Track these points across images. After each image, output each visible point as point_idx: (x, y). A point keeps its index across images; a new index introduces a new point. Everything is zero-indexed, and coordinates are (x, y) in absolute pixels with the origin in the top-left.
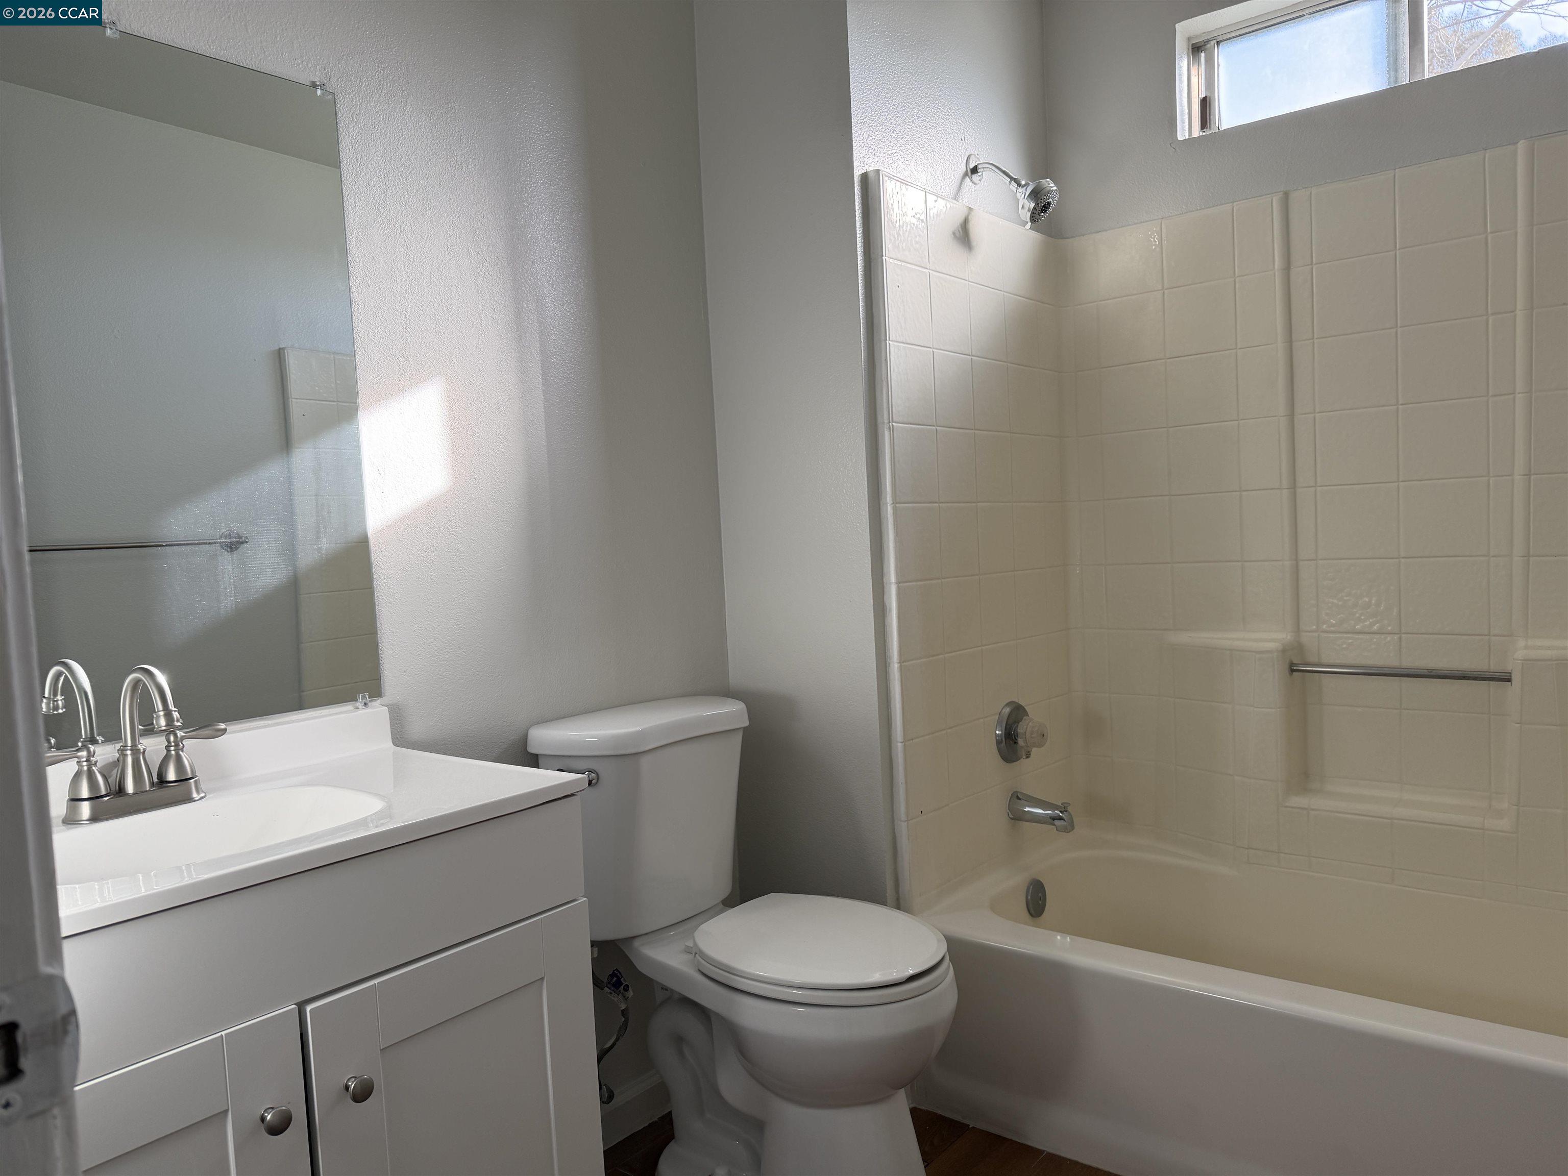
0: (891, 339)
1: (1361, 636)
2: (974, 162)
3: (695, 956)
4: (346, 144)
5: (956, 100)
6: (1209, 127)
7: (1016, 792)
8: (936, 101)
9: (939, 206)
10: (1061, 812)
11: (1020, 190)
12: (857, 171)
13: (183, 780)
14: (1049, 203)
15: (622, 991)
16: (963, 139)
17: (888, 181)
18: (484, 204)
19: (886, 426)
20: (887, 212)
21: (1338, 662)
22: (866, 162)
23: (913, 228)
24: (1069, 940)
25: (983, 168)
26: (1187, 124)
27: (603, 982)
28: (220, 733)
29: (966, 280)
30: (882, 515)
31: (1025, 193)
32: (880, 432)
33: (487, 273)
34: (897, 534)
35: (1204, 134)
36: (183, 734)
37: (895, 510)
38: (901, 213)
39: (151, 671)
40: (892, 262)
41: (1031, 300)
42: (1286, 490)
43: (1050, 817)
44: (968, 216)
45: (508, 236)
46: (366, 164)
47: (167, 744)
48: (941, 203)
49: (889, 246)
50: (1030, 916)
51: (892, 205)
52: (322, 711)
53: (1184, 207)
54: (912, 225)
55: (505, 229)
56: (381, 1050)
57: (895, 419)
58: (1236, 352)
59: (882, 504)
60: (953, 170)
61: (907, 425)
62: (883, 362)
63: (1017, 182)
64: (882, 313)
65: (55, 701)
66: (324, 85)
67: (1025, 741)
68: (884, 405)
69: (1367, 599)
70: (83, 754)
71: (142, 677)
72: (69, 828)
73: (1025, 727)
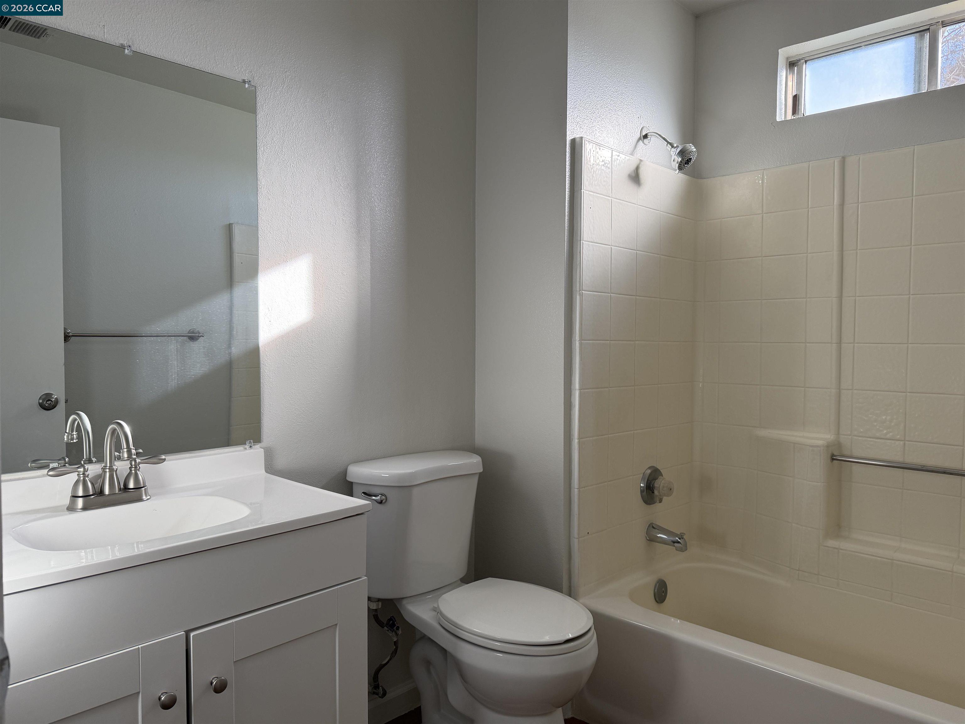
0: (584, 240)
1: (879, 440)
2: (645, 131)
3: (437, 614)
5: (636, 93)
6: (798, 113)
7: (652, 524)
8: (623, 94)
9: (620, 159)
10: (679, 538)
11: (673, 149)
12: (569, 138)
13: (138, 488)
14: (691, 159)
15: (395, 630)
16: (639, 117)
17: (588, 144)
18: (342, 152)
19: (578, 293)
20: (586, 163)
21: (864, 456)
22: (575, 132)
23: (602, 172)
25: (651, 135)
26: (783, 110)
27: (384, 623)
28: (161, 461)
29: (636, 204)
30: (572, 347)
31: (676, 152)
32: (574, 296)
33: (341, 193)
34: (581, 359)
35: (794, 118)
36: (140, 461)
37: (581, 344)
38: (595, 163)
39: (122, 425)
40: (587, 193)
41: (679, 216)
42: (835, 344)
43: (672, 541)
44: (639, 165)
45: (355, 171)
46: (272, 128)
47: (130, 466)
48: (623, 156)
49: (586, 183)
50: (656, 603)
51: (590, 158)
52: (224, 450)
53: (779, 163)
55: (354, 167)
56: (234, 662)
57: (584, 288)
58: (807, 255)
59: (573, 340)
60: (631, 136)
61: (592, 293)
62: (578, 253)
63: (671, 145)
64: (579, 224)
65: (71, 435)
66: (250, 81)
67: (659, 492)
68: (578, 280)
69: (884, 417)
70: (82, 470)
71: (117, 428)
72: (70, 514)
73: (659, 483)
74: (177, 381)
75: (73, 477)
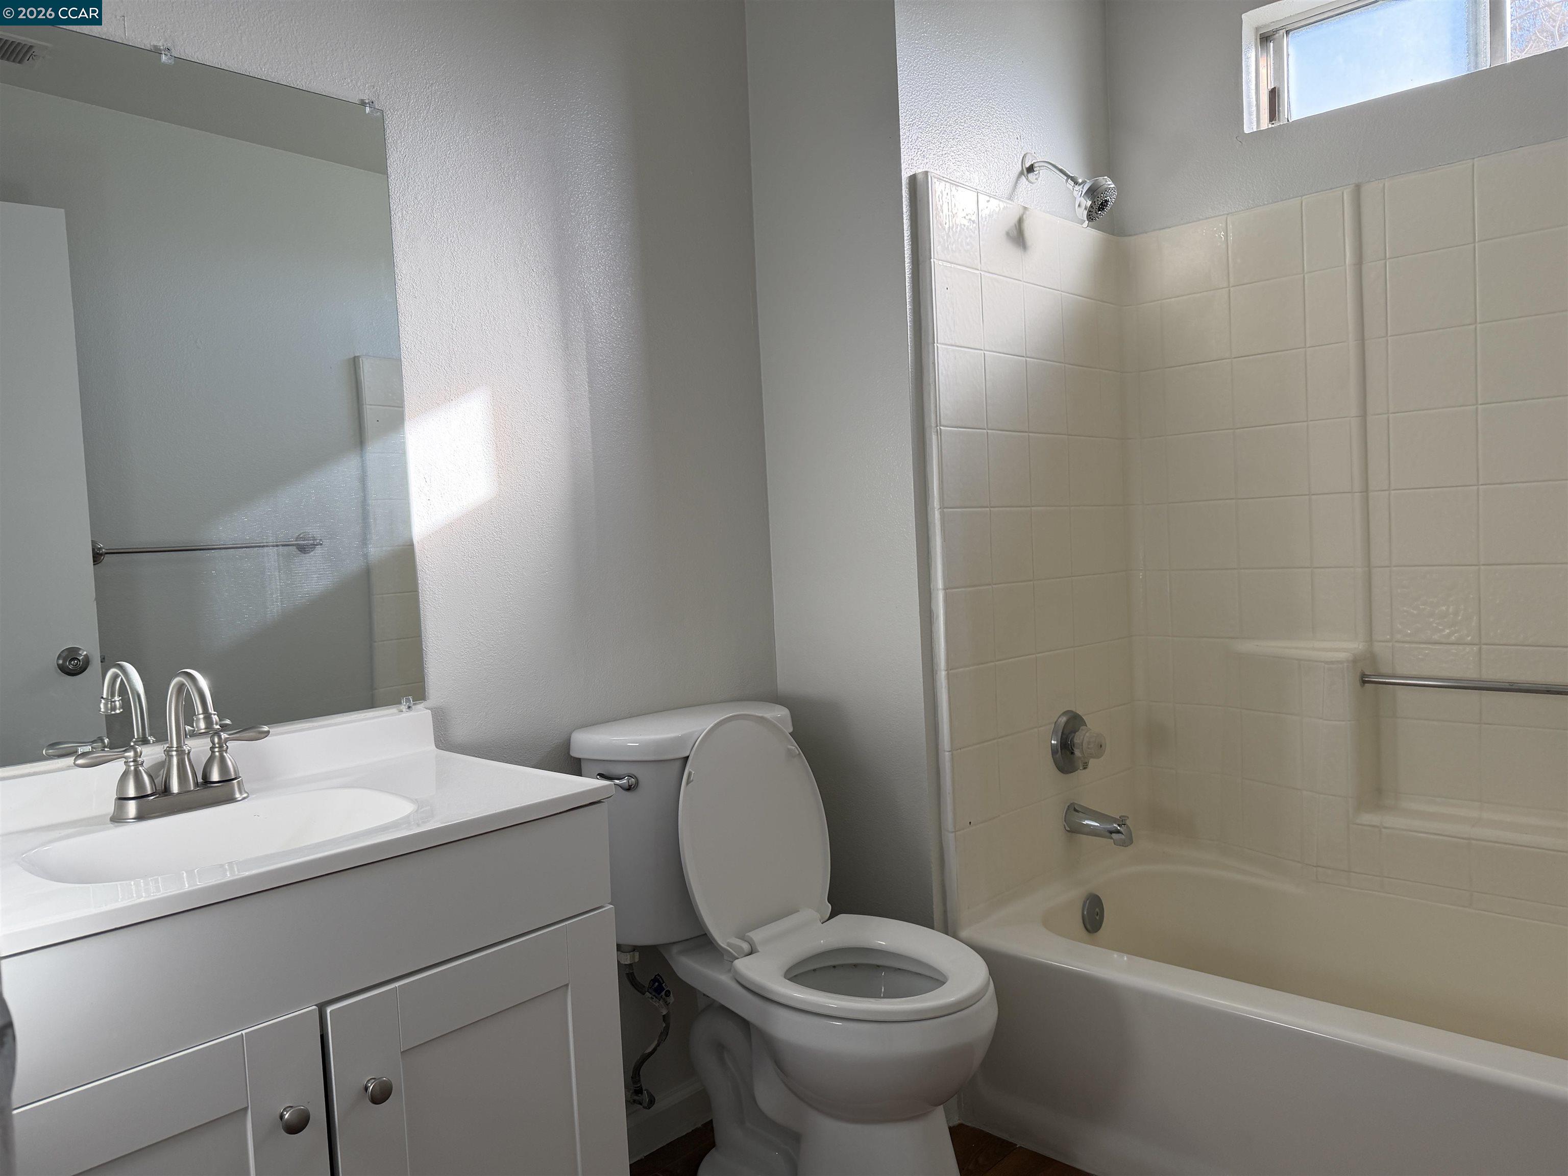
0: (939, 342)
1: (1437, 647)
2: (1030, 161)
4: (394, 160)
5: (1011, 98)
6: (1278, 119)
7: (1072, 804)
8: (989, 100)
9: (992, 206)
10: (1119, 825)
11: (1077, 188)
12: (905, 173)
13: (226, 781)
14: (1106, 201)
15: (664, 996)
16: (1019, 138)
17: (937, 183)
18: (531, 215)
19: (934, 430)
20: (936, 214)
21: (1414, 673)
22: (915, 164)
23: (964, 229)
24: (1125, 959)
25: (1040, 167)
26: (1255, 115)
27: (644, 987)
28: (263, 735)
29: (1021, 281)
30: (929, 520)
31: (1082, 191)
32: (927, 436)
33: (534, 284)
34: (944, 539)
35: (1273, 126)
36: (227, 736)
37: (943, 515)
38: (950, 214)
39: (194, 676)
40: (941, 264)
41: (1092, 299)
42: (1358, 494)
43: (1108, 831)
44: (1023, 215)
45: (555, 246)
46: (413, 179)
47: (211, 745)
48: (995, 203)
49: (938, 247)
50: (1086, 931)
51: (942, 207)
52: (366, 714)
53: (1251, 202)
54: (963, 226)
55: (552, 240)
56: (402, 1053)
57: (943, 422)
58: (1305, 351)
59: (929, 509)
60: (1008, 169)
61: (956, 429)
62: (931, 365)
63: (1073, 179)
64: (930, 316)
65: (112, 702)
66: (372, 102)
67: (1082, 752)
68: (932, 406)
69: (1444, 608)
70: (131, 754)
71: (185, 681)
72: (116, 827)
73: (1082, 737)
74: (281, 604)
75: (117, 768)
